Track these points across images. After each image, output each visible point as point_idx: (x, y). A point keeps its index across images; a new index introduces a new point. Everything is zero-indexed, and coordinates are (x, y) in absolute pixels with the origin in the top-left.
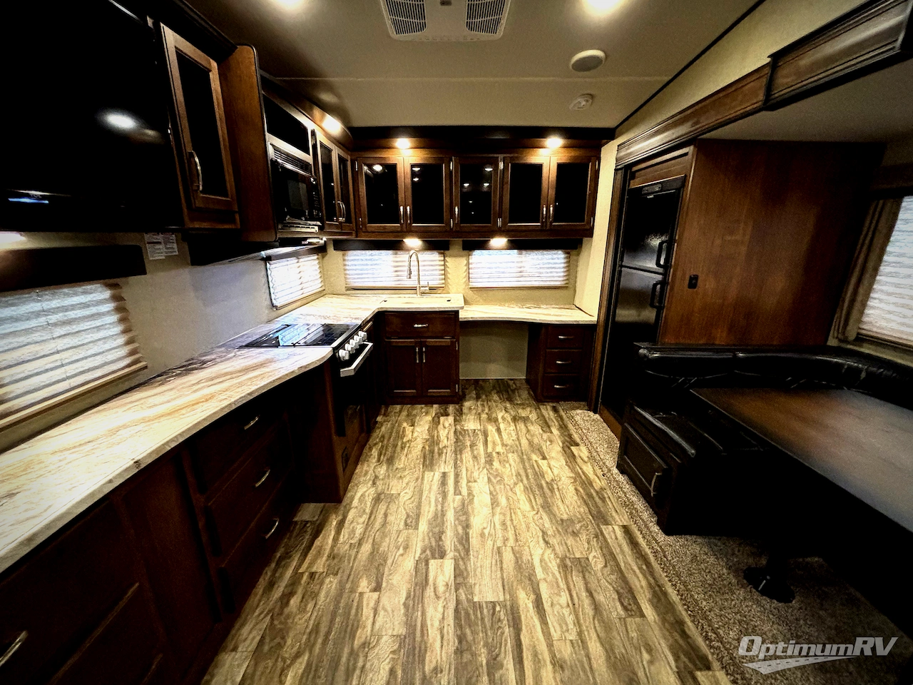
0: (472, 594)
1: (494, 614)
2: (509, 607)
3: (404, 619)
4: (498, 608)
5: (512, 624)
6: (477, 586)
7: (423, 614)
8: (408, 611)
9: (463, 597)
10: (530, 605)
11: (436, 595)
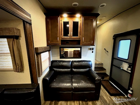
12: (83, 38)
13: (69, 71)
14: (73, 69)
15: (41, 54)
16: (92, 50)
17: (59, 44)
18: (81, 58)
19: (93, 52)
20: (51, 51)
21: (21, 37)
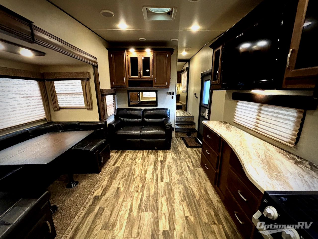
0: (152, 215)
1: (146, 209)
2: (141, 210)
3: (174, 207)
4: (144, 210)
5: (141, 206)
6: (150, 218)
7: (168, 209)
8: (174, 210)
9: (155, 214)
10: (133, 211)
11: (165, 214)
12: (155, 78)
13: (140, 121)
14: (145, 119)
15: (106, 96)
16: (172, 94)
17: (126, 86)
18: (157, 106)
19: (173, 97)
20: (116, 96)
21: (91, 79)
